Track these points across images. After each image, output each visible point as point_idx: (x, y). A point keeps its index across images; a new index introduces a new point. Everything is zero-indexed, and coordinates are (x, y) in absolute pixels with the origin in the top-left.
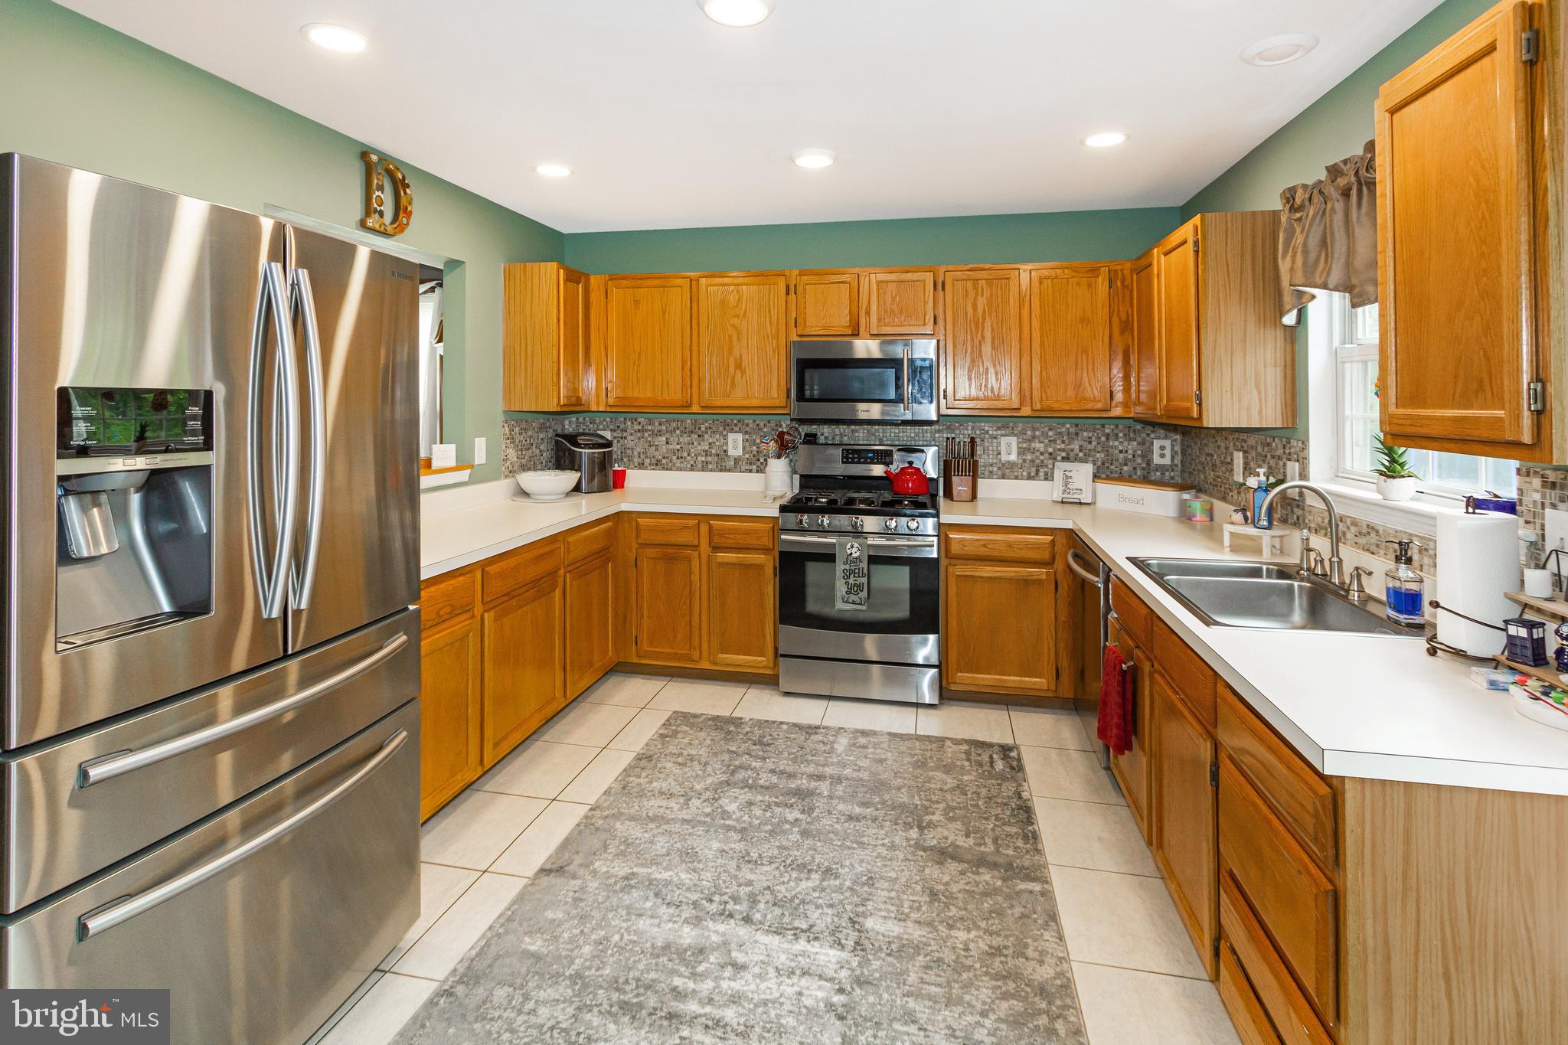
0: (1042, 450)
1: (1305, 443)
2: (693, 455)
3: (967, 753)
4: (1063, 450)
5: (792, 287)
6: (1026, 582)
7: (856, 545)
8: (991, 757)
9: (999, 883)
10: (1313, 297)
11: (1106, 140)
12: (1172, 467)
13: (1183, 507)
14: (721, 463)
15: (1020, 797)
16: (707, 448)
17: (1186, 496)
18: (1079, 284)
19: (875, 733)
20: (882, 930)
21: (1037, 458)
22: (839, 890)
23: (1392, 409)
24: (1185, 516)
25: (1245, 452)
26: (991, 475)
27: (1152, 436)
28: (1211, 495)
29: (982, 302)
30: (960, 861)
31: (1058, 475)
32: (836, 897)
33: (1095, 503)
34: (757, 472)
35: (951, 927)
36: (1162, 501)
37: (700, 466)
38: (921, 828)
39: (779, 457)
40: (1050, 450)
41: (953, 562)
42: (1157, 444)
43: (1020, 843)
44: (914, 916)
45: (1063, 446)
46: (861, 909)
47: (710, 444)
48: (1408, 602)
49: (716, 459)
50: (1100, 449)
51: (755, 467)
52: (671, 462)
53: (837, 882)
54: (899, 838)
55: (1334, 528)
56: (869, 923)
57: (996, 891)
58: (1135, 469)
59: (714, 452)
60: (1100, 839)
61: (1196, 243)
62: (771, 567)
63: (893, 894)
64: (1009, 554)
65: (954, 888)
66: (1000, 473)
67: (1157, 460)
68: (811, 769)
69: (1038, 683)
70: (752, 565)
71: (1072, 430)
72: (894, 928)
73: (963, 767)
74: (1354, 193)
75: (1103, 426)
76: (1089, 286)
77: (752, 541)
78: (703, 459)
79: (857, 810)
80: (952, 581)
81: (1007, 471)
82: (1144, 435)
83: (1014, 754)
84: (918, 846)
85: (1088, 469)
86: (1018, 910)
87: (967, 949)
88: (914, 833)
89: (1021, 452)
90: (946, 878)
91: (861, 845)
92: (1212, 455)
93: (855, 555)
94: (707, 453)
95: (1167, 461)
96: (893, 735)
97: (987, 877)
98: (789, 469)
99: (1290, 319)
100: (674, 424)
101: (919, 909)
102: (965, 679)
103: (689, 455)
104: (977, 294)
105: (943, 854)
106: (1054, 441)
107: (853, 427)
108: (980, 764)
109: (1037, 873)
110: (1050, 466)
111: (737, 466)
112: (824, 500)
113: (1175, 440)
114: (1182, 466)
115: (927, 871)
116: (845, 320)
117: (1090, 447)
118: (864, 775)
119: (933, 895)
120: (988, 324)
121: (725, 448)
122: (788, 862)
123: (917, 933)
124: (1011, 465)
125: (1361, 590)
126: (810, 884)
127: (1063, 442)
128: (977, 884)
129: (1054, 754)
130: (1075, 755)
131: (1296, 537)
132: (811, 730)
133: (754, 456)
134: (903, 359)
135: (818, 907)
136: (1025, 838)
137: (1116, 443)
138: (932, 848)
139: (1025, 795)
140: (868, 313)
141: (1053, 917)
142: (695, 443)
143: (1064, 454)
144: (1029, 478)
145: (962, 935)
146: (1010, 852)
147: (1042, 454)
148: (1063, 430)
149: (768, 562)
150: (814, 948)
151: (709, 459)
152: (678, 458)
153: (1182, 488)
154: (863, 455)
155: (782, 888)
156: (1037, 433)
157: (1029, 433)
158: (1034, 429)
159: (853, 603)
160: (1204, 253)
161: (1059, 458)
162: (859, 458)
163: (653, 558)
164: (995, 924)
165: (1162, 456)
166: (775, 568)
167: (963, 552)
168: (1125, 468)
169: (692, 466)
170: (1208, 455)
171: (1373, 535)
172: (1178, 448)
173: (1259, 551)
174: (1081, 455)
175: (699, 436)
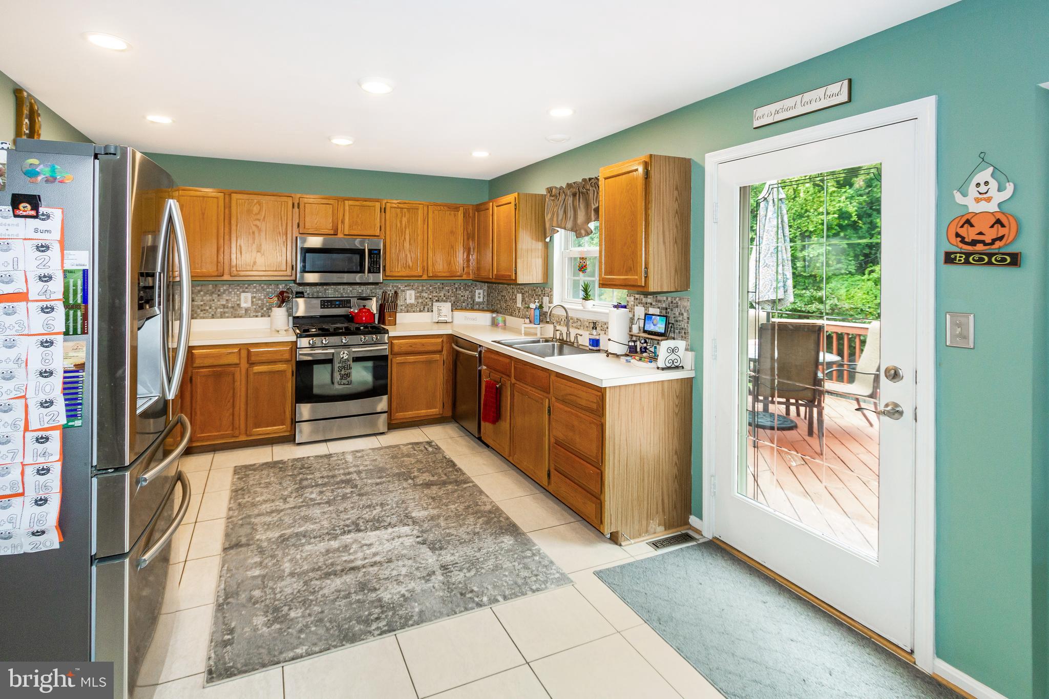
0: (426, 297)
1: (552, 289)
2: (213, 308)
3: (413, 448)
4: (437, 296)
5: (296, 205)
6: (429, 362)
7: (346, 352)
8: (425, 447)
9: (456, 487)
10: (558, 231)
11: (481, 154)
12: (483, 303)
13: (493, 319)
14: (235, 312)
15: (446, 458)
16: (224, 303)
17: (494, 315)
18: (450, 214)
19: (363, 450)
20: (420, 515)
21: (424, 301)
22: (392, 508)
23: (603, 276)
24: (494, 324)
25: (523, 294)
26: (401, 311)
27: (475, 288)
28: (504, 314)
29: (405, 220)
30: (436, 485)
31: (435, 309)
32: (393, 511)
33: (452, 322)
34: (262, 316)
35: (447, 506)
36: (485, 318)
37: (219, 315)
38: (413, 479)
39: (280, 306)
40: (430, 297)
41: (394, 356)
42: (477, 292)
43: (456, 473)
44: (430, 507)
45: (436, 294)
46: (407, 512)
47: (227, 300)
48: (595, 343)
49: (232, 310)
50: (453, 295)
51: (260, 314)
52: (196, 313)
53: (390, 507)
54: (405, 485)
55: (568, 321)
56: (413, 515)
57: (456, 491)
58: (468, 304)
59: (230, 305)
60: (484, 464)
61: (516, 205)
62: (291, 371)
63: (417, 503)
64: (422, 349)
65: (440, 494)
66: (406, 310)
67: (477, 300)
68: (342, 471)
69: (435, 411)
70: (278, 371)
71: (441, 286)
72: (424, 514)
73: (414, 454)
74: (578, 195)
75: (454, 284)
76: (455, 215)
77: (278, 357)
78: (222, 310)
79: (378, 481)
80: (394, 366)
81: (409, 309)
82: (472, 288)
83: (433, 444)
84: (415, 485)
85: (449, 305)
86: (468, 493)
87: (457, 510)
88: (410, 481)
89: (416, 298)
90: (434, 492)
91: (390, 492)
92: (505, 296)
93: (345, 358)
94: (224, 306)
95: (481, 300)
96: (373, 449)
97: (450, 487)
98: (286, 314)
99: (548, 240)
100: (199, 288)
101: (430, 504)
102: (400, 416)
103: (210, 308)
104: (402, 216)
105: (428, 485)
106: (432, 292)
107: (325, 287)
108: (422, 451)
109: (467, 481)
110: (430, 305)
111: (247, 313)
112: (313, 330)
113: (485, 290)
114: (488, 302)
115: (425, 492)
116: (330, 226)
117: (448, 294)
118: (371, 467)
119: (433, 499)
120: (407, 232)
121: (238, 302)
122: (361, 506)
123: (435, 512)
124: (412, 305)
125: (577, 342)
126: (377, 511)
127: (436, 292)
128: (448, 490)
129: (450, 440)
130: (458, 439)
131: (550, 328)
132: (329, 456)
133: (259, 307)
134: (364, 250)
135: (388, 516)
136: (457, 471)
137: (460, 292)
138: (422, 484)
139: (447, 457)
140: (343, 222)
141: (481, 492)
142: (216, 300)
143: (437, 298)
144: (420, 311)
145: (453, 507)
146: (454, 477)
147: (426, 299)
148: (437, 286)
149: (288, 369)
150: (396, 529)
151: (226, 310)
152: (202, 311)
153: (493, 311)
154: (333, 303)
155: (366, 516)
156: (424, 288)
157: (420, 288)
158: (423, 286)
159: (344, 384)
160: (519, 210)
161: (434, 300)
162: (331, 305)
163: (206, 376)
164: (462, 500)
165: (479, 297)
166: (293, 372)
167: (400, 350)
168: (464, 304)
169: (213, 315)
170: (502, 296)
171: (579, 322)
172: (485, 294)
173: (536, 334)
174: (444, 298)
175: (219, 295)
